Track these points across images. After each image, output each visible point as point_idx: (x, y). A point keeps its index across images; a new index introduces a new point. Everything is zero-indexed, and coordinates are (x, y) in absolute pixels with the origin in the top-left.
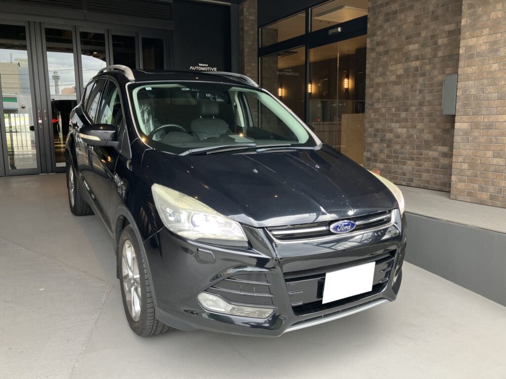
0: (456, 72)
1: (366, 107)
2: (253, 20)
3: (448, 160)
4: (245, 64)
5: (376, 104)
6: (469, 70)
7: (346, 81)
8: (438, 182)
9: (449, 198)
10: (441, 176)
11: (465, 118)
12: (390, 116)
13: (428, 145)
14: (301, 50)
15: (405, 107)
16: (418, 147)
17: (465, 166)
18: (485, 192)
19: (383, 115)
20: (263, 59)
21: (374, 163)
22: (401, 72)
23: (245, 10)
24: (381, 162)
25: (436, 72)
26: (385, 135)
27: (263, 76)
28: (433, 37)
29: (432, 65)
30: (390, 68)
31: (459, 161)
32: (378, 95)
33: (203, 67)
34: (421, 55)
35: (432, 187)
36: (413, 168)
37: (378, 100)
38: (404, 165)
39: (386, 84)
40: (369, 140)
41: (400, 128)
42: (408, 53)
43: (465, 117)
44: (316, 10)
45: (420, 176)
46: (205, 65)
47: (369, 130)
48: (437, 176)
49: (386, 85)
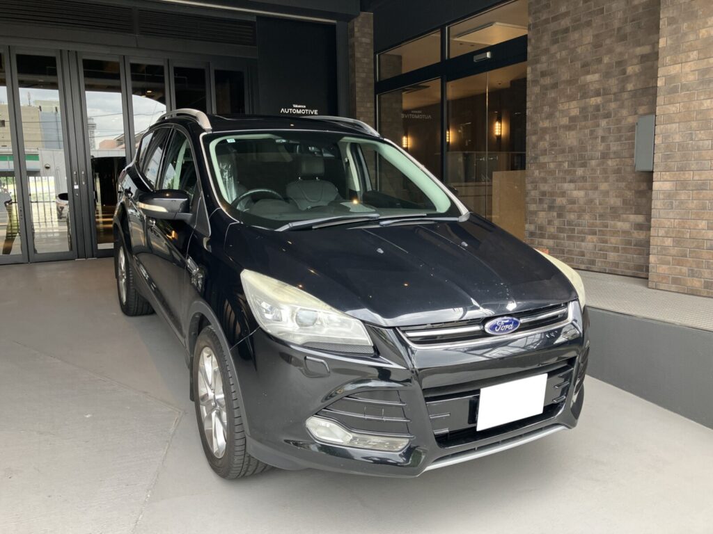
0: (654, 112)
1: (527, 162)
2: (367, 44)
3: (644, 234)
4: (358, 104)
5: (541, 157)
6: (672, 109)
7: (497, 125)
8: (631, 264)
9: (647, 286)
10: (635, 256)
11: (667, 175)
12: (561, 174)
13: (615, 213)
14: (435, 84)
15: (583, 161)
16: (601, 216)
17: (669, 242)
18: (697, 277)
19: (552, 173)
20: (382, 96)
21: (540, 240)
22: (575, 112)
23: (356, 29)
24: (549, 238)
25: (625, 112)
26: (555, 200)
27: (382, 120)
28: (619, 63)
29: (618, 103)
30: (561, 107)
31: (660, 235)
32: (544, 145)
33: (299, 109)
34: (604, 89)
35: (622, 272)
36: (595, 246)
37: (544, 152)
38: (583, 241)
39: (555, 129)
40: (533, 207)
41: (576, 190)
42: (585, 85)
43: (668, 173)
44: (456, 28)
45: (605, 257)
46: (302, 106)
47: (533, 193)
48: (629, 256)
49: (556, 131)
